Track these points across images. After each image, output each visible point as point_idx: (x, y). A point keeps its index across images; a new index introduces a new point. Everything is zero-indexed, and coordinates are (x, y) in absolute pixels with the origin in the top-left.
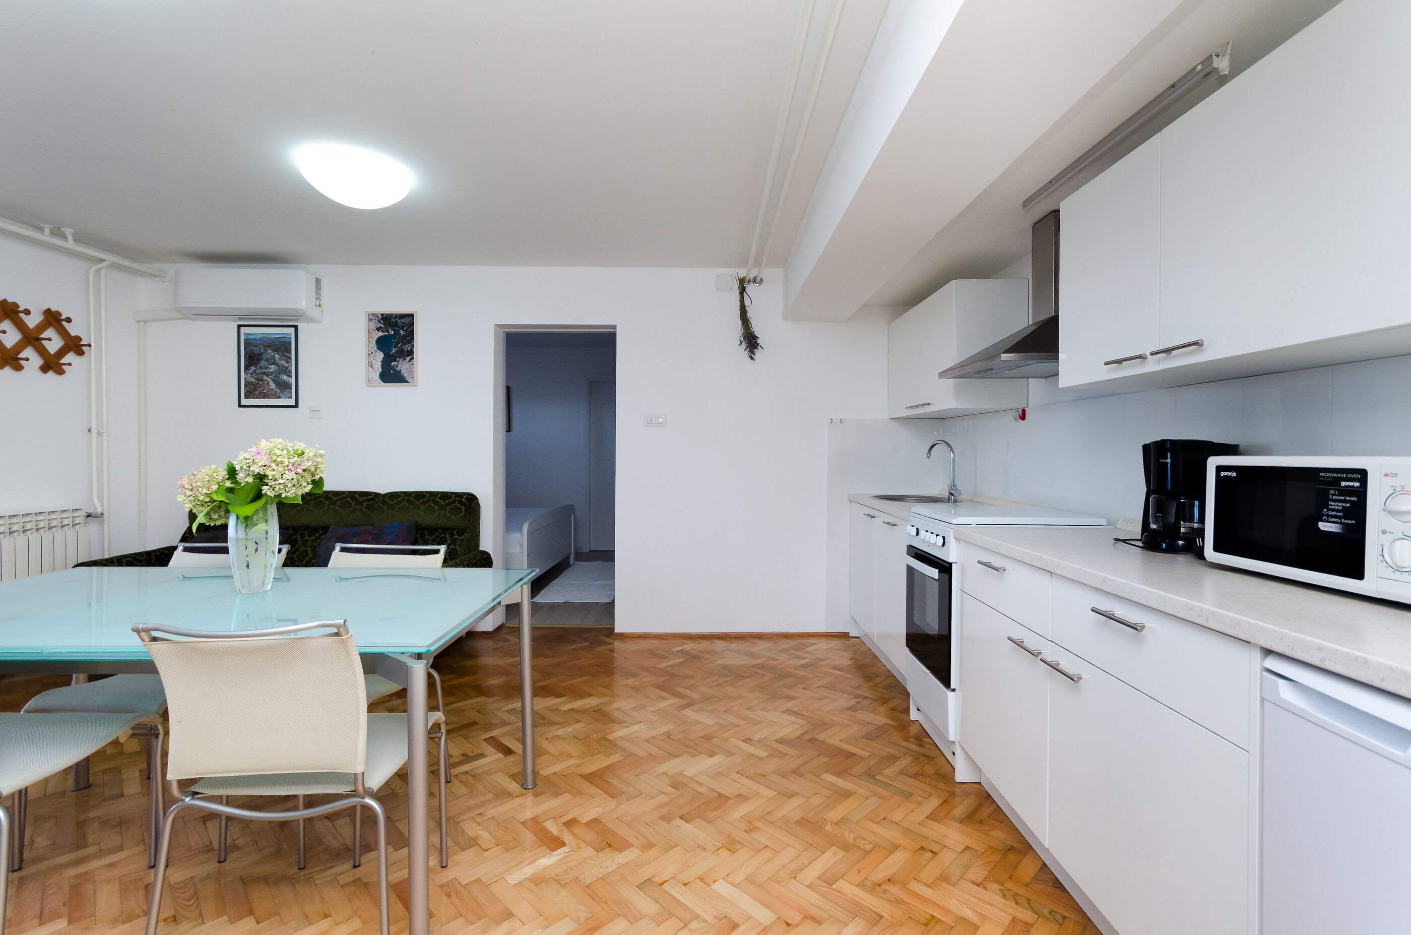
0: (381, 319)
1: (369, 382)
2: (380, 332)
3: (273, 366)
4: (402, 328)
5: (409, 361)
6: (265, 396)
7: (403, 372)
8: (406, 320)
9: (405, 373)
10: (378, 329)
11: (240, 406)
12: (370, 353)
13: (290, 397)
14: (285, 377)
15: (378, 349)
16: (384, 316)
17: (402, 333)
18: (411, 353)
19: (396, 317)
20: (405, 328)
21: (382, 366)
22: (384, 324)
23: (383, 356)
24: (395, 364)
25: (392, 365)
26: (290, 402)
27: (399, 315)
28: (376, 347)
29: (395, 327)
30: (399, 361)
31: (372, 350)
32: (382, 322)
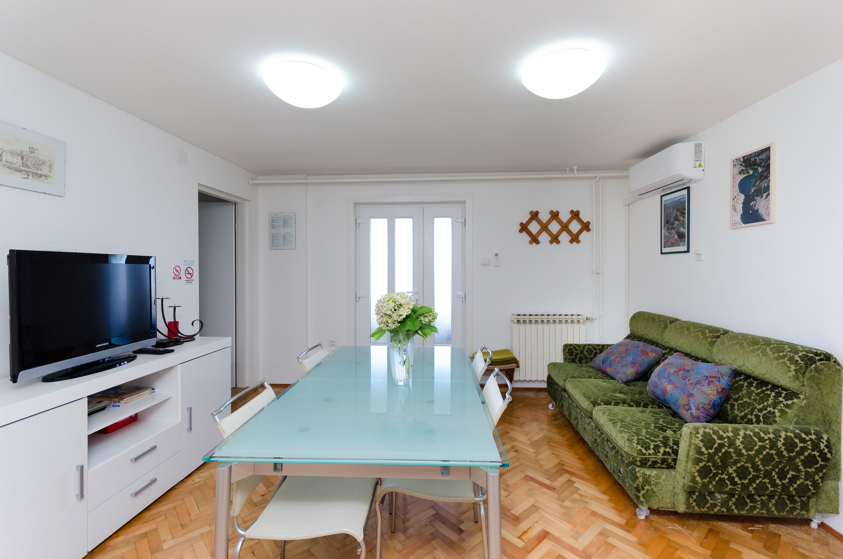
0: (743, 162)
1: (734, 224)
2: (742, 175)
3: (676, 222)
4: (760, 165)
5: (766, 198)
6: (673, 245)
7: (760, 211)
8: (763, 156)
9: (762, 211)
10: (740, 173)
11: (662, 253)
12: (734, 198)
13: (684, 245)
14: (682, 229)
16: (745, 158)
17: (760, 170)
18: (767, 189)
19: (755, 155)
20: (762, 165)
22: (745, 166)
23: (744, 197)
24: (753, 203)
25: (751, 205)
26: (685, 248)
27: (758, 153)
28: (738, 190)
29: (754, 166)
30: (757, 199)
31: (736, 195)
32: (744, 164)
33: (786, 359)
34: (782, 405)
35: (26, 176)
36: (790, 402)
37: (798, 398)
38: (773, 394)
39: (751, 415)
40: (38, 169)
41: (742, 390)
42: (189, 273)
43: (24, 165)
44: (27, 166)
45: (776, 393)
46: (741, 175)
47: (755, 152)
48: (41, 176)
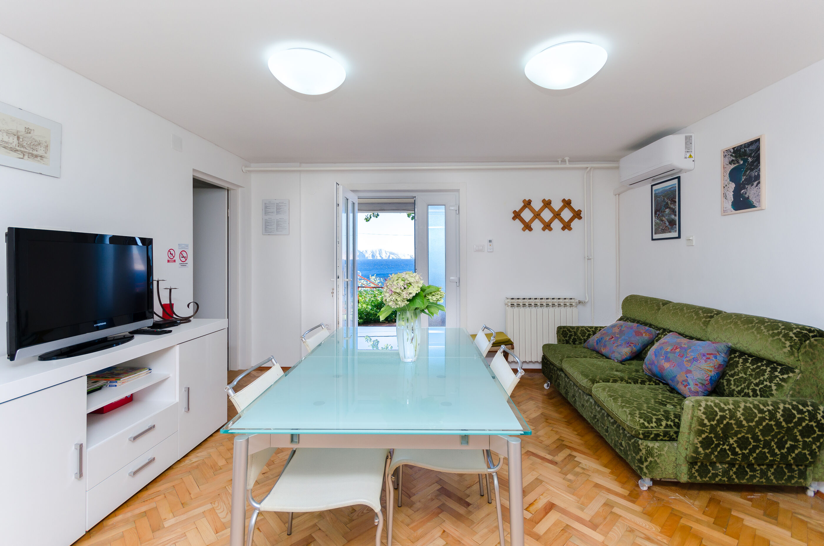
0: (733, 153)
1: (724, 212)
2: (733, 165)
3: (667, 210)
4: (750, 156)
5: (757, 186)
6: (664, 231)
7: (750, 198)
8: (753, 147)
9: (753, 199)
10: (731, 163)
11: (653, 239)
12: (725, 186)
13: (676, 231)
14: (673, 217)
15: (731, 180)
16: (735, 149)
17: (750, 160)
18: (758, 177)
19: (745, 147)
20: (753, 155)
21: (734, 196)
22: (735, 157)
23: (734, 186)
24: (744, 191)
25: (742, 193)
26: (676, 235)
27: (748, 144)
28: (729, 180)
29: (744, 156)
30: (747, 187)
31: (726, 183)
32: (734, 155)
33: (781, 335)
34: (778, 379)
35: (22, 156)
36: (785, 376)
37: (794, 372)
38: (769, 369)
39: (748, 389)
40: (33, 149)
41: (737, 367)
42: (183, 257)
43: (20, 145)
44: (23, 147)
45: (771, 368)
46: (731, 165)
47: (745, 144)
48: (36, 156)
